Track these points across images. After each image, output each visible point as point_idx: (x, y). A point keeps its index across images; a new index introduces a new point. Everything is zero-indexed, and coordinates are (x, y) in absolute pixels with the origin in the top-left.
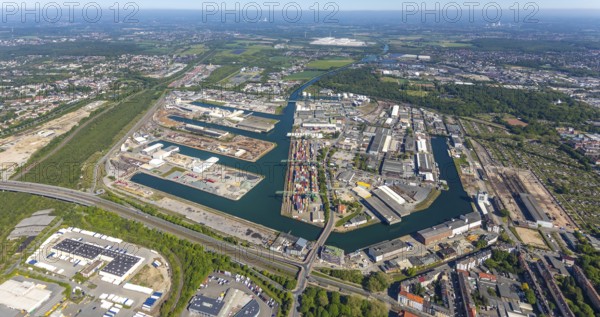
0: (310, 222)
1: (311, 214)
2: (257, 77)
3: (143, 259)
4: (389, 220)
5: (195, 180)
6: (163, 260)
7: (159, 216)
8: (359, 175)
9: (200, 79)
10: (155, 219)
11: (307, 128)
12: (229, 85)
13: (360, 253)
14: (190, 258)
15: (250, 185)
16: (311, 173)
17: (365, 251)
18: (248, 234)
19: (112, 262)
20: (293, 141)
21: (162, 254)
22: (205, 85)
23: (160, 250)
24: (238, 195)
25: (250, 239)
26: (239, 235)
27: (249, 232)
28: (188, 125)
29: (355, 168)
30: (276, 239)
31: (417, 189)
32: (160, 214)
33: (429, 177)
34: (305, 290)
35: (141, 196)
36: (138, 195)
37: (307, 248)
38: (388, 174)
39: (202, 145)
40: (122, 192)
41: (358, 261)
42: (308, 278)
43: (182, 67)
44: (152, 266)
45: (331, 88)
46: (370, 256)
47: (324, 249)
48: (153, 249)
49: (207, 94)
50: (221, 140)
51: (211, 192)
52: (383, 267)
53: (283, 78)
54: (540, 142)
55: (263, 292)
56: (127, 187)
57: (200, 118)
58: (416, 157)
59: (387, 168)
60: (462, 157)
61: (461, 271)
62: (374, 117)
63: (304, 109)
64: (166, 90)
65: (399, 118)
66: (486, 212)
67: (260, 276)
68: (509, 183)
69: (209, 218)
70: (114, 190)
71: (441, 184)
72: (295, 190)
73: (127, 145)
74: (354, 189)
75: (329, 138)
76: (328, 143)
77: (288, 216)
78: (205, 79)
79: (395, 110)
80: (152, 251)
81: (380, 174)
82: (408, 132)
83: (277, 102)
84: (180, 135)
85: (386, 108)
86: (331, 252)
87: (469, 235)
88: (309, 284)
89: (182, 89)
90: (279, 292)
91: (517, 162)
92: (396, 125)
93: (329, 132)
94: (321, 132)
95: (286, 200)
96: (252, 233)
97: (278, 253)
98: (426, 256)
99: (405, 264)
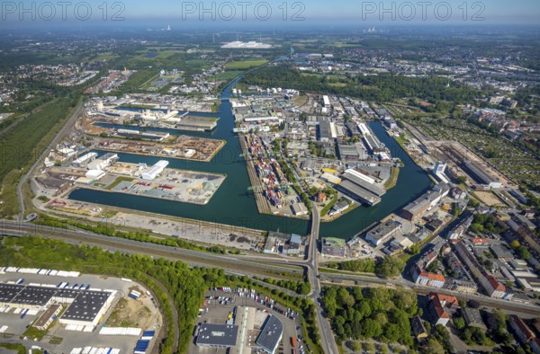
0: (293, 216)
1: (291, 207)
2: (178, 79)
3: (114, 292)
4: (371, 201)
5: (149, 188)
6: (142, 288)
7: (118, 235)
8: (320, 162)
9: (118, 84)
10: (114, 240)
11: (250, 123)
12: (152, 89)
13: (357, 239)
14: (175, 280)
15: (214, 185)
17: (359, 236)
18: (232, 240)
19: (74, 304)
20: (242, 136)
21: (137, 281)
23: (133, 277)
24: (204, 197)
25: (236, 244)
26: (222, 242)
27: (232, 238)
28: (121, 131)
29: (314, 156)
30: (266, 240)
31: (379, 169)
32: (119, 233)
33: (385, 156)
34: (322, 291)
35: (87, 215)
36: (83, 214)
37: (303, 244)
38: (347, 157)
39: (144, 150)
40: (61, 213)
41: (358, 249)
42: (318, 277)
43: (94, 74)
44: (129, 299)
45: (258, 84)
46: (367, 241)
47: (325, 242)
48: (124, 277)
49: (132, 98)
50: (164, 143)
51: (172, 199)
52: (386, 249)
53: (206, 79)
54: (452, 117)
55: (275, 303)
56: (66, 206)
57: (132, 122)
58: (363, 139)
59: (344, 152)
60: (402, 136)
61: (455, 240)
62: (308, 108)
63: (240, 105)
64: (82, 97)
65: (332, 107)
66: (446, 182)
67: (265, 285)
68: (449, 154)
69: (180, 228)
70: (50, 213)
71: (397, 161)
72: (263, 184)
73: (51, 159)
74: (323, 176)
75: (276, 130)
76: (277, 135)
77: (268, 213)
78: (125, 84)
79: (326, 99)
80: (123, 279)
81: (339, 158)
82: (346, 118)
83: (210, 101)
84: (115, 142)
85: (316, 99)
86: (333, 245)
87: (443, 204)
88: (322, 284)
89: (101, 95)
90: (294, 300)
91: (444, 135)
92: (332, 114)
93: (274, 124)
94: (267, 125)
95: (259, 196)
96: (236, 239)
97: (275, 256)
98: (417, 232)
99: (407, 243)
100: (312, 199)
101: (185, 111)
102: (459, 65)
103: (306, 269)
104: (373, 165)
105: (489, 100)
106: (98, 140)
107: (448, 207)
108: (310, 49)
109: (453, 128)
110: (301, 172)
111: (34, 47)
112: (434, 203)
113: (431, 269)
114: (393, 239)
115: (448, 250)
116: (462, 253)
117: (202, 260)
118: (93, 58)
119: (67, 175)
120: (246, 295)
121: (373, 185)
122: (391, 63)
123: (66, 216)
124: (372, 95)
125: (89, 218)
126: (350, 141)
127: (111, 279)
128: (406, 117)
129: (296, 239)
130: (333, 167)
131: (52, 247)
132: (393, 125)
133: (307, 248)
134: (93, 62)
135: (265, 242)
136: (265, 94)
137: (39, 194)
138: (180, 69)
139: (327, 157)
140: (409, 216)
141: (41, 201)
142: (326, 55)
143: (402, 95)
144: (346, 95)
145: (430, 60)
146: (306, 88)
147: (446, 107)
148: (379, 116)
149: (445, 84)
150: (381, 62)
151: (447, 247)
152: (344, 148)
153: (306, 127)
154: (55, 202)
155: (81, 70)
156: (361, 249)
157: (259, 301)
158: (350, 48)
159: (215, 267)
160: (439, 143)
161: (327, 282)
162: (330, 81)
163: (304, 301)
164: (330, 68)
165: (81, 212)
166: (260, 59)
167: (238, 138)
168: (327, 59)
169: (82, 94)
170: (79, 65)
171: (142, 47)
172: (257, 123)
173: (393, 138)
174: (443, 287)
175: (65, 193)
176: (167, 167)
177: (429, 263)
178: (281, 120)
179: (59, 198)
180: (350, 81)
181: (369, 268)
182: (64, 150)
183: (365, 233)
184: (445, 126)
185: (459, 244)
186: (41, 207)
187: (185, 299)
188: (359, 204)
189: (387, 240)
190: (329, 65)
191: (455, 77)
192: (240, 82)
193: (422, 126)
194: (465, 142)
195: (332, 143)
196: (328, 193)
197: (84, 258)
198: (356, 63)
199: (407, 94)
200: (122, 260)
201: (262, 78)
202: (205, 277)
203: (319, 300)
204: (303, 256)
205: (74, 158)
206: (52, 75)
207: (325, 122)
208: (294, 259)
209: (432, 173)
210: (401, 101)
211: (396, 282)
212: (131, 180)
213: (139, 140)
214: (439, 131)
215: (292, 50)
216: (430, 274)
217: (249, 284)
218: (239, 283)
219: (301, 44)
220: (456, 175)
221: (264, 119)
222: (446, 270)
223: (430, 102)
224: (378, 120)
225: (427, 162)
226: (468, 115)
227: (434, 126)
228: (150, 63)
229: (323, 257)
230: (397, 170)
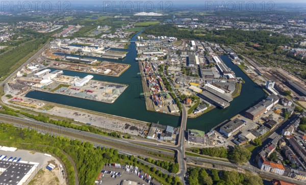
0: (169, 113)
1: (168, 107)
2: (107, 31)
3: (36, 164)
4: (223, 105)
5: (78, 92)
6: (57, 162)
7: (51, 122)
8: (188, 79)
9: (73, 32)
10: (48, 125)
11: (146, 55)
12: (92, 35)
13: (213, 132)
14: (82, 156)
15: (119, 91)
16: (158, 80)
17: (215, 129)
18: (126, 128)
20: (140, 63)
21: (56, 156)
22: (77, 35)
23: (53, 153)
24: (112, 99)
25: (128, 131)
26: (120, 130)
27: (127, 126)
28: (68, 57)
29: (185, 75)
30: (149, 129)
31: (228, 84)
32: (51, 120)
33: (231, 76)
34: (187, 172)
35: (34, 108)
36: (32, 107)
37: (175, 133)
38: (206, 76)
39: (80, 69)
40: (17, 106)
41: (215, 139)
42: (185, 159)
43: (60, 27)
44: (46, 170)
45: (153, 34)
46: (222, 134)
47: (190, 132)
48: (47, 153)
49: (79, 40)
50: (92, 65)
51: (91, 99)
52: (235, 141)
53: (123, 31)
54: (275, 53)
55: (152, 179)
56: (22, 102)
57: (76, 53)
58: (217, 66)
59: (204, 73)
60: (242, 64)
61: (288, 137)
62: (182, 47)
63: (141, 45)
64: (50, 38)
65: (197, 47)
66: (276, 94)
67: (146, 163)
68: (276, 76)
69: (92, 119)
70: (10, 106)
71: (240, 80)
72: (151, 92)
73: (22, 72)
74: (190, 87)
75: (162, 60)
76: (162, 62)
77: (152, 110)
78: (76, 32)
79: (193, 43)
80: (46, 154)
81: (201, 77)
82: (205, 53)
83: (124, 43)
84: (63, 64)
85: (187, 42)
86: (195, 135)
87: (275, 109)
88: (188, 165)
89: (61, 38)
90: (166, 177)
91: (271, 64)
92: (197, 51)
93: (161, 56)
94: (156, 56)
95: (148, 99)
96: (129, 127)
97: (154, 141)
98: (258, 128)
99: (251, 137)
100: (182, 102)
101: (109, 47)
102: (277, 24)
103: (176, 152)
104: (223, 81)
105: (300, 43)
106: (53, 62)
107: (280, 111)
108: (184, 16)
109: (277, 59)
110: (176, 85)
111: (30, 13)
112: (269, 108)
113: (271, 159)
114: (240, 133)
115: (284, 144)
116: (296, 147)
117: (104, 142)
118: (61, 19)
119: (29, 82)
120: (131, 171)
121: (224, 95)
122: (233, 23)
123: (20, 108)
124: (222, 40)
125: (35, 110)
126: (208, 66)
127: (38, 154)
128: (244, 53)
129: (170, 129)
130: (197, 82)
131: (4, 129)
132: (236, 58)
133: (178, 136)
134: (61, 21)
135: (148, 131)
136: (157, 39)
138: (109, 26)
139: (193, 76)
140: (251, 117)
141: (7, 98)
142: (194, 19)
143: (241, 40)
144: (206, 40)
145: (257, 21)
146: (181, 36)
147: (271, 47)
148: (227, 52)
149: (269, 34)
150: (227, 23)
151: (283, 141)
152: (204, 71)
153: (180, 58)
154: (16, 98)
155: (53, 25)
156: (216, 139)
157: (140, 176)
158: (208, 15)
159: (112, 147)
160: (268, 69)
161: (191, 163)
162: (196, 33)
163: (173, 179)
164: (196, 26)
165: (31, 105)
166: (155, 21)
167: (138, 63)
168: (195, 21)
169: (50, 37)
170: (52, 22)
171: (90, 14)
172: (151, 55)
173: (236, 65)
174: (284, 175)
175: (24, 93)
176: (92, 79)
177: (269, 154)
178: (165, 54)
179: (19, 96)
180: (208, 33)
181: (223, 154)
182: (31, 68)
183: (219, 127)
184: (271, 58)
185: (292, 139)
186: (6, 101)
187: (86, 172)
188: (215, 107)
189: (236, 133)
190: (195, 24)
191: (275, 31)
192: (142, 33)
193: (256, 58)
194: (286, 69)
195: (196, 67)
196: (193, 99)
197: (23, 138)
198: (211, 23)
199: (245, 40)
200: (49, 140)
201: (156, 31)
202: (104, 155)
203: (185, 178)
204: (174, 142)
205: (36, 72)
206: (36, 27)
207: (192, 55)
208: (168, 144)
209: (265, 87)
210: (241, 44)
211: (244, 167)
212: (68, 86)
213: (78, 63)
214: (268, 61)
215: (174, 17)
216: (272, 163)
217: (135, 162)
218: (127, 161)
219: (179, 14)
220: (283, 90)
221: (155, 53)
222: (284, 160)
223: (259, 44)
224: (226, 54)
225: (261, 81)
226: (287, 52)
227: (264, 58)
228: (93, 22)
229: (189, 144)
230: (240, 85)
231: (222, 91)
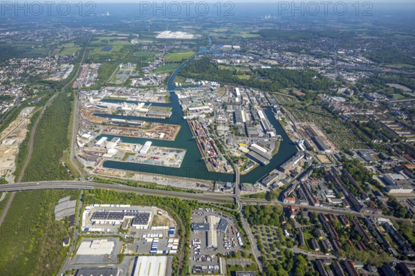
0: (226, 172)
1: (225, 168)
4: (265, 163)
7: (141, 186)
8: (237, 139)
16: (211, 142)
17: (259, 182)
19: (135, 218)
24: (178, 164)
26: (193, 188)
28: (113, 119)
29: (233, 135)
30: (214, 185)
31: (269, 143)
33: (272, 134)
34: (243, 208)
37: (233, 187)
38: (252, 136)
39: (133, 134)
43: (71, 68)
44: (158, 215)
45: (191, 77)
46: (263, 184)
47: (243, 185)
51: (161, 165)
52: (271, 188)
55: (223, 213)
57: (118, 113)
58: (261, 123)
59: (250, 132)
60: (283, 119)
62: (227, 98)
63: (182, 96)
65: (242, 97)
66: (303, 150)
71: (279, 138)
73: (81, 142)
74: (239, 148)
75: (209, 117)
76: (210, 120)
77: (213, 171)
79: (238, 90)
81: (248, 136)
82: (250, 106)
83: (162, 93)
84: (113, 128)
85: (231, 90)
86: (247, 186)
87: (300, 163)
88: (242, 205)
90: (231, 212)
92: (242, 103)
93: (207, 112)
94: (203, 113)
96: (199, 185)
98: (286, 178)
99: (281, 184)
100: (235, 162)
103: (235, 198)
104: (266, 140)
105: (337, 90)
106: (101, 127)
107: (302, 164)
109: (313, 112)
110: (228, 146)
112: (296, 163)
113: (291, 196)
114: (275, 182)
115: (299, 187)
116: (305, 188)
121: (266, 153)
122: (280, 55)
124: (266, 87)
126: (253, 124)
128: (286, 105)
129: (229, 184)
130: (245, 143)
132: (279, 112)
133: (234, 189)
135: (214, 187)
137: (86, 166)
139: (241, 135)
140: (282, 170)
141: (89, 169)
142: (235, 47)
144: (250, 86)
147: (311, 97)
148: (270, 104)
150: (274, 54)
151: (298, 185)
152: (250, 130)
154: (97, 169)
156: (259, 188)
158: (252, 38)
160: (304, 124)
161: (245, 204)
162: (239, 73)
163: (235, 212)
164: (239, 61)
168: (236, 51)
172: (197, 111)
174: (295, 203)
175: (100, 163)
176: (152, 145)
177: (290, 193)
180: (252, 74)
181: (263, 196)
183: (262, 180)
184: (308, 111)
185: (304, 183)
187: (184, 214)
189: (272, 183)
194: (318, 123)
195: (243, 125)
196: (242, 159)
198: (255, 55)
203: (242, 211)
204: (233, 193)
207: (238, 110)
208: (229, 194)
209: (297, 144)
210: (285, 91)
211: (275, 202)
212: (134, 154)
213: (127, 126)
216: (290, 198)
217: (210, 206)
220: (309, 146)
221: (200, 108)
225: (295, 137)
229: (242, 193)
230: (279, 143)
231: (264, 150)
